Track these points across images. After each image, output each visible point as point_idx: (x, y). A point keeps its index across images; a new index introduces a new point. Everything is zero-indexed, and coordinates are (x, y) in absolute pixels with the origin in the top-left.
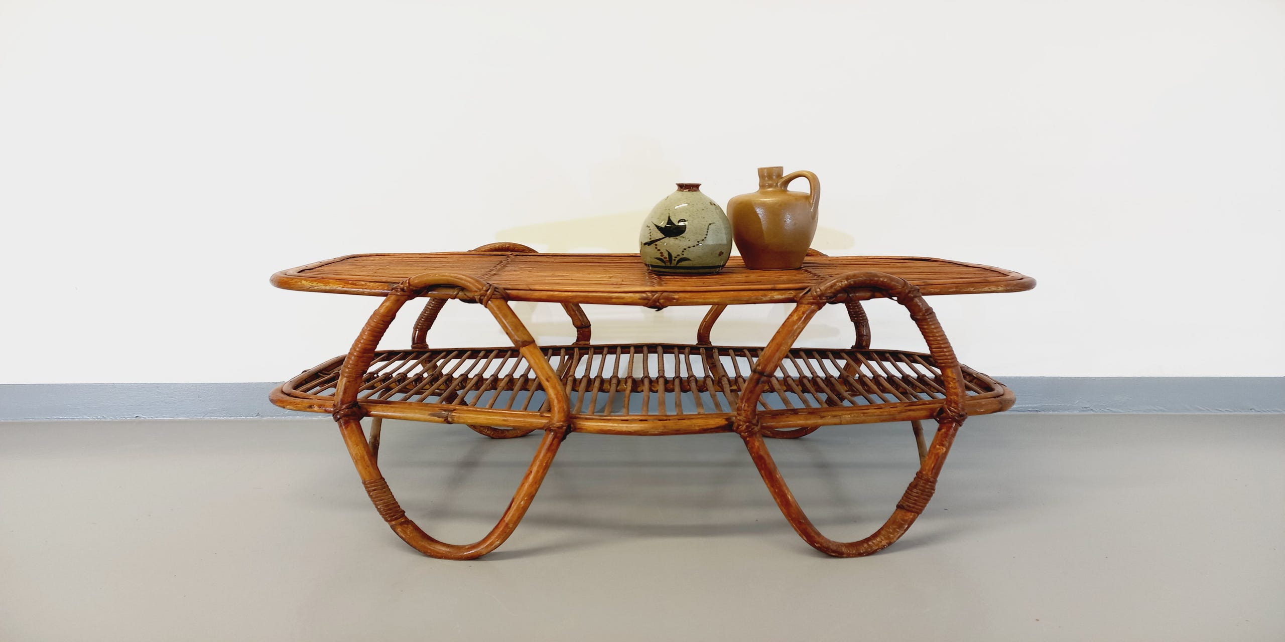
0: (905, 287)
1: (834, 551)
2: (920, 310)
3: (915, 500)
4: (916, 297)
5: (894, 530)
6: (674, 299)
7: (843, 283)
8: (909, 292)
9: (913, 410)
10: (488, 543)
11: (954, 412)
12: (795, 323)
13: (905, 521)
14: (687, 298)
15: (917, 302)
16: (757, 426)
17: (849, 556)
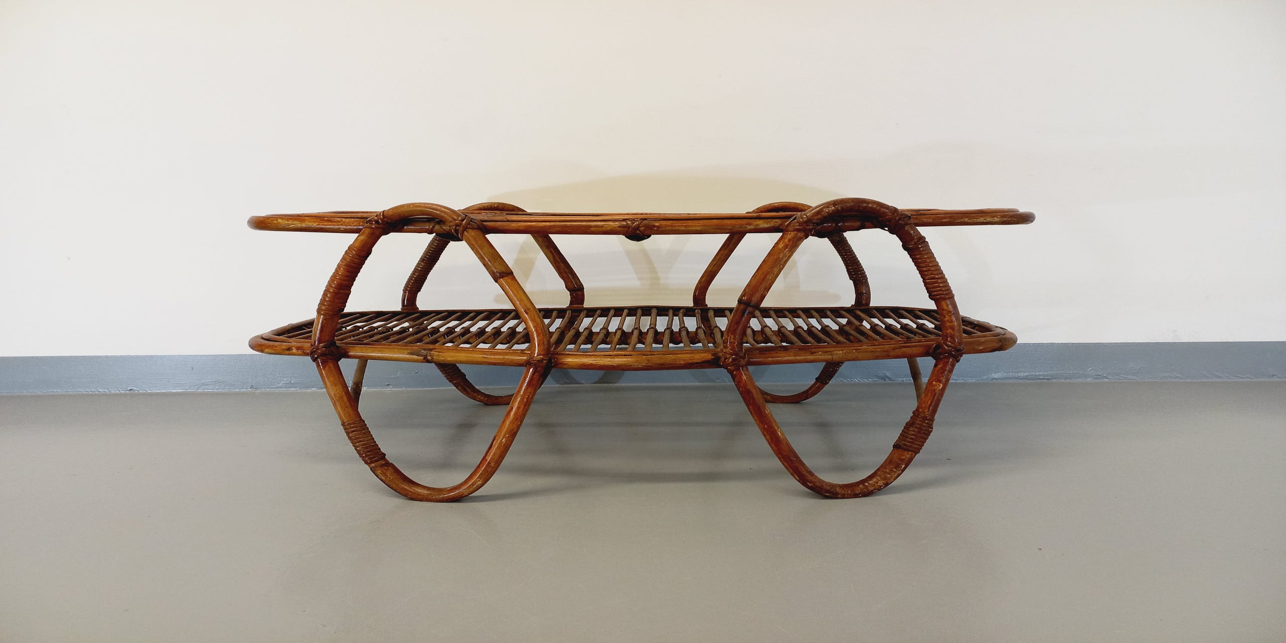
0: (895, 214)
1: (828, 491)
2: (912, 238)
3: (912, 439)
4: (907, 224)
5: (891, 470)
6: (655, 226)
7: (830, 209)
8: (900, 219)
9: (908, 347)
10: (470, 483)
11: (950, 346)
12: (781, 251)
13: (902, 460)
14: (668, 226)
15: (908, 230)
16: (744, 359)
17: (844, 497)
